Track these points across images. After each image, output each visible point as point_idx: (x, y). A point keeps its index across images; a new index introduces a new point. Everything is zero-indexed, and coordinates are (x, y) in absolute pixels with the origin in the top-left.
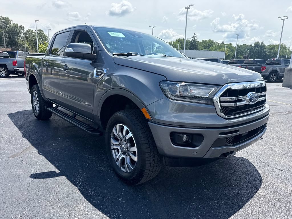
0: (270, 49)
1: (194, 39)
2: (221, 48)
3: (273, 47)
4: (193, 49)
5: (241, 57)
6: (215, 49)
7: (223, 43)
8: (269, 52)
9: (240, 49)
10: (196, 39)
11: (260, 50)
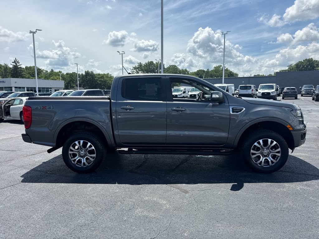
0: (100, 78)
1: (16, 64)
2: (52, 76)
3: (102, 76)
4: (17, 77)
5: (74, 85)
6: (45, 77)
7: (52, 70)
8: (99, 81)
9: (71, 78)
10: (19, 64)
11: (92, 78)
